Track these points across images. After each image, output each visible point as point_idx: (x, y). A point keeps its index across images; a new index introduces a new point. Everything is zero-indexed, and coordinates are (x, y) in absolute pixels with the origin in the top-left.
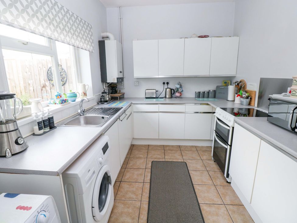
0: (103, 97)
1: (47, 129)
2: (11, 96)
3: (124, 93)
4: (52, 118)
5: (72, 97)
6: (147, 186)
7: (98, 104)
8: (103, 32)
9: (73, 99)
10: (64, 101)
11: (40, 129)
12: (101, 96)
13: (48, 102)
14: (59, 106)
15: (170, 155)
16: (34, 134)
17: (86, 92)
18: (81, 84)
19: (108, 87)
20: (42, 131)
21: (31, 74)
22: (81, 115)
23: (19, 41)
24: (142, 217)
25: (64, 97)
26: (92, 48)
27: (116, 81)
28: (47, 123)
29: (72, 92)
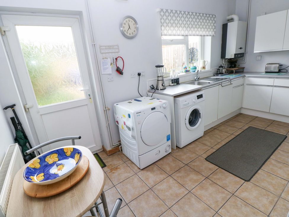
0: (219, 70)
1: (175, 84)
2: (162, 66)
3: (244, 68)
4: (179, 79)
5: (193, 69)
6: (233, 137)
7: (214, 75)
8: (229, 16)
9: (194, 70)
10: (187, 71)
11: (172, 83)
12: (217, 70)
13: (179, 71)
14: (184, 73)
15: (275, 128)
16: (170, 85)
17: (205, 66)
18: (202, 61)
19: (228, 62)
20: (173, 84)
21: (178, 55)
22: (196, 81)
23: (169, 40)
24: (217, 146)
25: (188, 69)
26: (213, 33)
27: (233, 57)
28: (176, 81)
29: (194, 66)
